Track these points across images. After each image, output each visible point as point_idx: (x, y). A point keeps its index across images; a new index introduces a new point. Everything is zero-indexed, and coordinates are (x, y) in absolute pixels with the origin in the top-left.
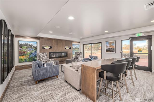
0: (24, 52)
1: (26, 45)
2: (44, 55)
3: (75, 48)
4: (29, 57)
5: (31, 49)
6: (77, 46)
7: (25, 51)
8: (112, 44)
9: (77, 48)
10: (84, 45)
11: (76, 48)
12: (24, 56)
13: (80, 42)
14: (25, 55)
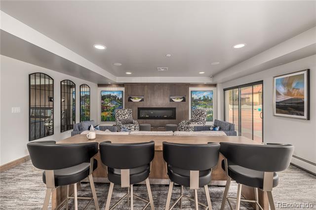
0: (107, 107)
1: (109, 96)
2: (126, 112)
3: (200, 99)
4: (112, 114)
5: (115, 103)
6: (205, 94)
7: (108, 105)
8: (294, 85)
9: (205, 99)
10: (225, 90)
11: (202, 99)
12: (107, 113)
13: (215, 85)
14: (107, 111)
